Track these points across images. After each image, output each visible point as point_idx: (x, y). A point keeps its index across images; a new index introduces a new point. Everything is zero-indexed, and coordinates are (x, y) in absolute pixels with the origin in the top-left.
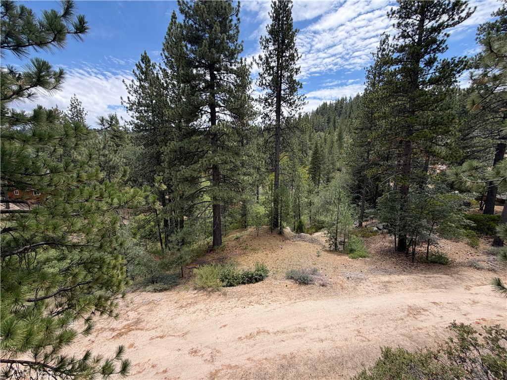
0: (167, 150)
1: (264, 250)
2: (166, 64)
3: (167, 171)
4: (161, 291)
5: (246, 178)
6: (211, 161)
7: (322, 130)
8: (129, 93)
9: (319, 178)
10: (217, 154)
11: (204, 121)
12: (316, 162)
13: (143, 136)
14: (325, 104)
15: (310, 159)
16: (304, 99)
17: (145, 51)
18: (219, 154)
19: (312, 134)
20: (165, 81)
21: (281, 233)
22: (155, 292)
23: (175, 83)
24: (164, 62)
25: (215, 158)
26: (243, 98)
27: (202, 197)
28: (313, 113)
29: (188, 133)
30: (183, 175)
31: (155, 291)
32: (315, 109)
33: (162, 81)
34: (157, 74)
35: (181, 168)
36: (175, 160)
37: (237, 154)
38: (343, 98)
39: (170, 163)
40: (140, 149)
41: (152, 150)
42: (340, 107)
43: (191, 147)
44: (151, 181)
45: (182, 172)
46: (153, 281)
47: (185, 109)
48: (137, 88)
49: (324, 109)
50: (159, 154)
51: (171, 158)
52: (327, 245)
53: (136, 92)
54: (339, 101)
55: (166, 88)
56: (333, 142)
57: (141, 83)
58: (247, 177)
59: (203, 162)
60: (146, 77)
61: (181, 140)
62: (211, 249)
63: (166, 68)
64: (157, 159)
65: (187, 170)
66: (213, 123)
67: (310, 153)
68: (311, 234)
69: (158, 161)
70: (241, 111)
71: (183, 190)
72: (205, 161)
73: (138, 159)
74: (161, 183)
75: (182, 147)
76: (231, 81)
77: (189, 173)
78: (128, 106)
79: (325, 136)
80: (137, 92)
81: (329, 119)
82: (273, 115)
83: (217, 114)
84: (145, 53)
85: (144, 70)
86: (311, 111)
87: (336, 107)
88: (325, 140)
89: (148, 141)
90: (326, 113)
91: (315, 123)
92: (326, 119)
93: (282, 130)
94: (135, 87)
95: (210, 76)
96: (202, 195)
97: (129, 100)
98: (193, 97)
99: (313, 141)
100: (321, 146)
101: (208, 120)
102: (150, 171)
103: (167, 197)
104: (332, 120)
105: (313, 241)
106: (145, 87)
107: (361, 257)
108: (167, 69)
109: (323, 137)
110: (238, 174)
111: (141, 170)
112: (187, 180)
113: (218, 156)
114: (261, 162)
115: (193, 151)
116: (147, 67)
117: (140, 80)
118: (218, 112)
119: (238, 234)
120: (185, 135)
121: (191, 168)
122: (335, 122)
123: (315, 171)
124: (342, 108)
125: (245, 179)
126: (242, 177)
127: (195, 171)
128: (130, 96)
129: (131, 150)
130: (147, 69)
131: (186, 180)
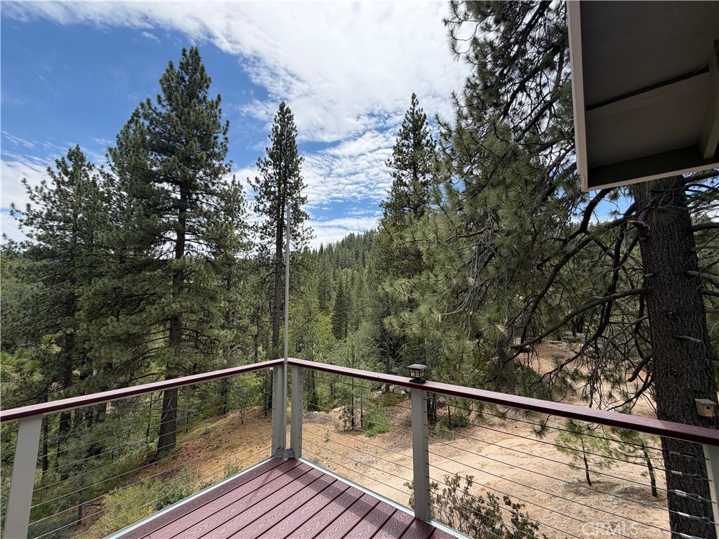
0: (86, 294)
1: (248, 446)
2: (113, 168)
3: (83, 325)
5: (223, 333)
6: (166, 309)
7: (349, 266)
8: (32, 199)
9: (346, 330)
10: (178, 300)
11: (166, 250)
12: (340, 307)
14: (352, 236)
15: (334, 303)
17: (78, 145)
18: (180, 299)
19: (337, 271)
20: (107, 190)
23: (125, 193)
24: (110, 165)
25: (173, 305)
26: (224, 227)
27: (148, 367)
28: (338, 245)
29: (135, 267)
30: (113, 331)
32: (340, 241)
33: (101, 189)
34: (94, 178)
35: (109, 320)
36: (103, 307)
37: (213, 298)
38: (372, 231)
39: (90, 313)
41: (61, 290)
42: (369, 240)
43: (134, 288)
45: (110, 327)
47: (131, 234)
48: (49, 193)
49: (351, 241)
50: (72, 299)
51: (93, 304)
52: (341, 423)
53: (46, 198)
54: (367, 233)
55: (107, 200)
56: (361, 282)
57: (59, 187)
58: (225, 331)
59: (153, 310)
60: (71, 179)
61: (120, 278)
62: (152, 459)
63: (111, 173)
64: (68, 304)
65: (122, 324)
66: (179, 255)
67: (334, 295)
68: (328, 412)
69: (69, 308)
70: (221, 240)
71: (109, 356)
72: (156, 309)
74: (53, 343)
75: (119, 288)
76: (212, 203)
77: (125, 328)
78: (25, 217)
79: (353, 274)
80: (49, 198)
81: (357, 253)
82: (273, 248)
83: (186, 242)
84: (78, 148)
85: (70, 169)
86: (335, 242)
87: (365, 240)
88: (353, 279)
89: (56, 275)
90: (353, 245)
91: (341, 257)
92: (354, 253)
93: (284, 267)
94: (46, 191)
95: (181, 194)
96: (149, 364)
97: (29, 210)
98: (147, 220)
99: (338, 280)
100: (347, 287)
101: (172, 249)
102: (47, 327)
104: (361, 254)
105: (324, 421)
106: (67, 193)
107: (380, 432)
108: (114, 175)
109: (350, 275)
110: (211, 327)
112: (119, 341)
113: (179, 302)
114: (248, 310)
115: (136, 293)
116: (77, 166)
117: (59, 183)
118: (189, 240)
119: (210, 426)
120: (127, 270)
121: (128, 321)
122: (364, 258)
123: (340, 319)
124: (371, 241)
125: (220, 334)
126: (217, 332)
127: (136, 324)
128: (32, 203)
131: (116, 339)
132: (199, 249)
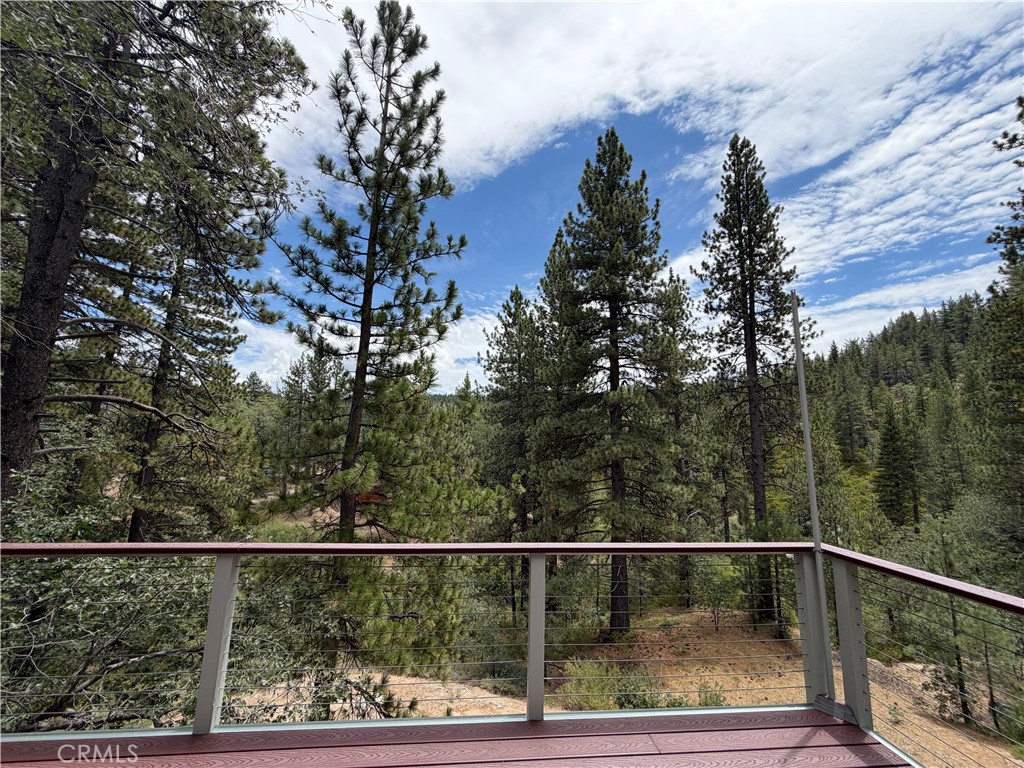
0: (534, 433)
2: (544, 300)
3: (533, 467)
4: (505, 693)
5: (677, 489)
6: (606, 452)
7: (909, 378)
8: (490, 345)
9: (916, 507)
10: (618, 442)
11: (600, 381)
12: (895, 460)
13: (502, 408)
14: (908, 317)
15: (877, 452)
16: (811, 326)
17: (516, 285)
18: (621, 441)
19: (876, 390)
20: (541, 324)
21: (781, 635)
22: (495, 693)
23: (556, 324)
24: (542, 297)
25: (614, 448)
26: (665, 342)
27: (592, 521)
28: (872, 340)
29: (571, 404)
30: (558, 475)
31: (496, 690)
33: (537, 324)
34: (530, 314)
35: (554, 463)
36: (548, 449)
37: (659, 441)
38: (968, 298)
39: (538, 454)
40: (495, 429)
41: (514, 431)
42: (958, 318)
43: (573, 428)
44: (506, 482)
45: (556, 471)
46: (494, 672)
47: (565, 367)
48: (500, 337)
49: (906, 328)
50: (522, 438)
51: (540, 446)
52: (930, 696)
53: (498, 342)
54: (952, 305)
55: (542, 334)
57: (506, 329)
58: (680, 487)
59: (594, 454)
60: (514, 320)
61: (559, 416)
62: (606, 638)
63: (543, 305)
64: (519, 445)
65: (565, 468)
66: (614, 386)
67: (875, 437)
68: (887, 664)
69: (521, 448)
70: (662, 360)
71: (557, 503)
72: (596, 452)
73: (491, 446)
74: (519, 484)
75: (559, 428)
76: (647, 313)
77: (568, 473)
78: (486, 363)
79: (920, 394)
80: (500, 342)
81: (927, 352)
82: (741, 363)
83: (621, 369)
84: (517, 288)
85: (513, 310)
86: (866, 337)
87: (946, 321)
88: (922, 404)
89: (509, 416)
90: (914, 337)
91: (883, 363)
92: (918, 352)
93: (765, 389)
94: (498, 336)
95: (610, 311)
96: (593, 518)
97: (488, 356)
98: (580, 349)
99: (881, 408)
100: (907, 421)
101: (606, 380)
103: (530, 516)
104: (938, 353)
106: (512, 334)
108: (546, 306)
109: (912, 396)
110: (660, 480)
111: (494, 463)
112: (564, 487)
113: (620, 444)
114: (711, 458)
115: (575, 434)
116: (518, 306)
117: (506, 326)
118: (624, 366)
120: (565, 407)
121: (571, 465)
122: (948, 358)
123: (897, 485)
124: (967, 320)
125: (674, 490)
126: (669, 487)
127: (578, 469)
128: (490, 349)
129: (483, 429)
130: (516, 309)
131: (561, 484)
132: (637, 375)
